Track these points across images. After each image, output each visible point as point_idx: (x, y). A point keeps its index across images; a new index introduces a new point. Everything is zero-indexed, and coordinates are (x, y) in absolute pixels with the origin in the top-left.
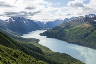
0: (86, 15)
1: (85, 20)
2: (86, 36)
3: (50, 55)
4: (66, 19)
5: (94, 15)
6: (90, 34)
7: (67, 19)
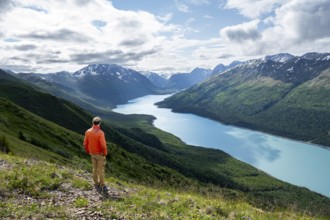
0: (267, 57)
1: (265, 68)
3: (180, 154)
4: (218, 66)
5: (288, 55)
6: (276, 101)
7: (221, 67)
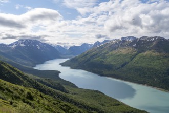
0: (123, 38)
1: (121, 44)
2: (123, 66)
3: (75, 94)
4: (96, 43)
5: (133, 37)
6: (128, 62)
7: (98, 43)
